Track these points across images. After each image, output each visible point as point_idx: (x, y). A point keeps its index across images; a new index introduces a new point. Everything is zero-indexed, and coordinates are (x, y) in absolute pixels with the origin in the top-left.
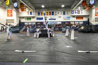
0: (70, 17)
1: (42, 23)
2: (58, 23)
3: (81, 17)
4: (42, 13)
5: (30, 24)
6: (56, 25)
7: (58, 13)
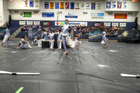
0: (103, 14)
1: (51, 23)
2: (82, 24)
3: (124, 15)
4: (52, 4)
5: (29, 23)
6: (78, 28)
7: (83, 6)
